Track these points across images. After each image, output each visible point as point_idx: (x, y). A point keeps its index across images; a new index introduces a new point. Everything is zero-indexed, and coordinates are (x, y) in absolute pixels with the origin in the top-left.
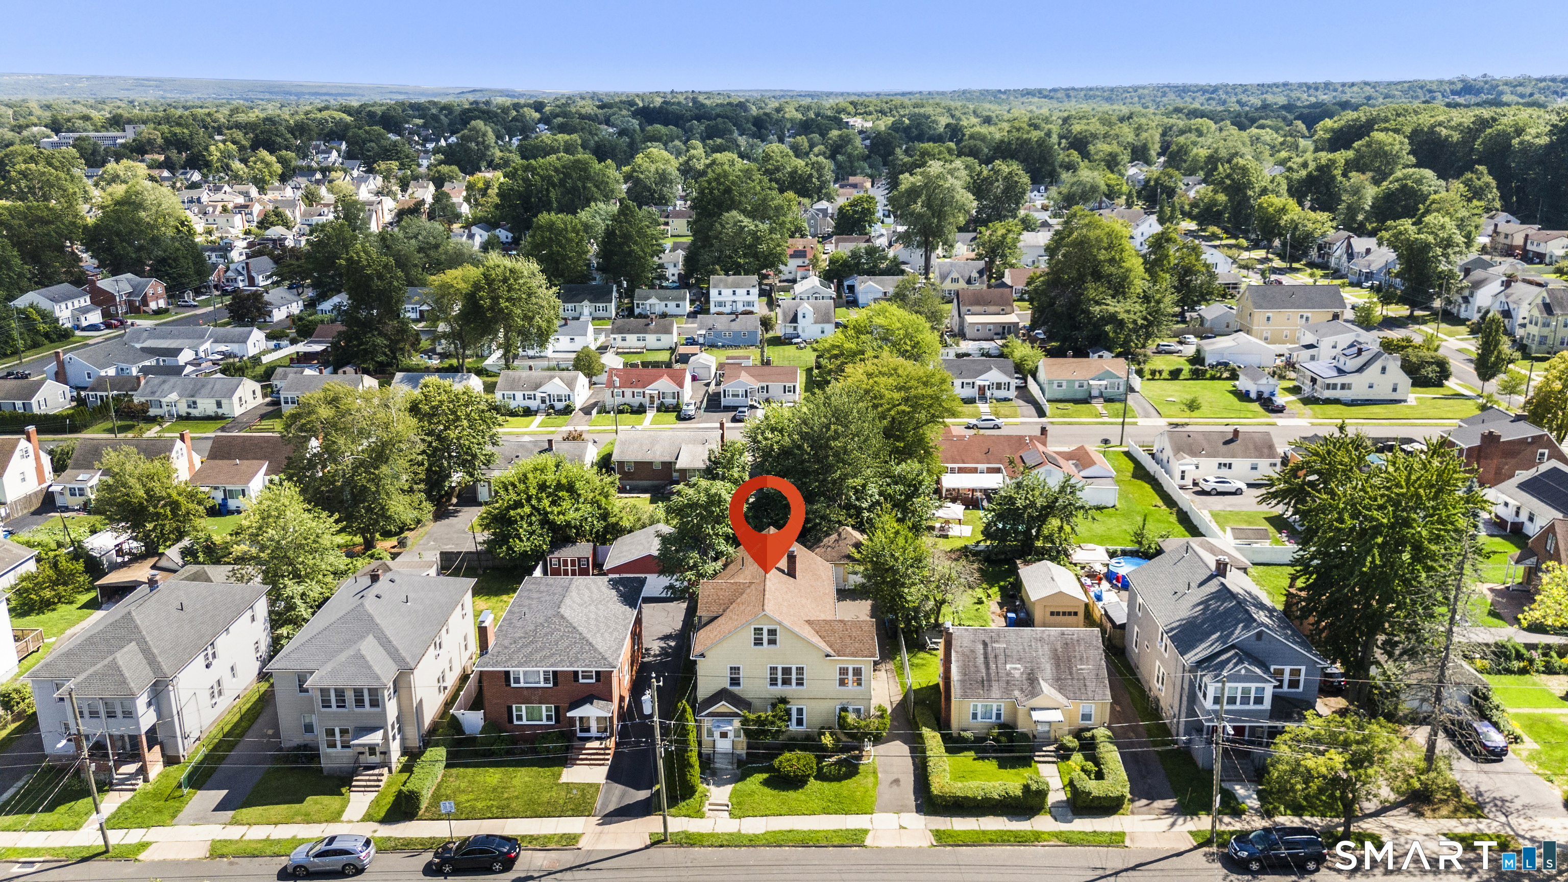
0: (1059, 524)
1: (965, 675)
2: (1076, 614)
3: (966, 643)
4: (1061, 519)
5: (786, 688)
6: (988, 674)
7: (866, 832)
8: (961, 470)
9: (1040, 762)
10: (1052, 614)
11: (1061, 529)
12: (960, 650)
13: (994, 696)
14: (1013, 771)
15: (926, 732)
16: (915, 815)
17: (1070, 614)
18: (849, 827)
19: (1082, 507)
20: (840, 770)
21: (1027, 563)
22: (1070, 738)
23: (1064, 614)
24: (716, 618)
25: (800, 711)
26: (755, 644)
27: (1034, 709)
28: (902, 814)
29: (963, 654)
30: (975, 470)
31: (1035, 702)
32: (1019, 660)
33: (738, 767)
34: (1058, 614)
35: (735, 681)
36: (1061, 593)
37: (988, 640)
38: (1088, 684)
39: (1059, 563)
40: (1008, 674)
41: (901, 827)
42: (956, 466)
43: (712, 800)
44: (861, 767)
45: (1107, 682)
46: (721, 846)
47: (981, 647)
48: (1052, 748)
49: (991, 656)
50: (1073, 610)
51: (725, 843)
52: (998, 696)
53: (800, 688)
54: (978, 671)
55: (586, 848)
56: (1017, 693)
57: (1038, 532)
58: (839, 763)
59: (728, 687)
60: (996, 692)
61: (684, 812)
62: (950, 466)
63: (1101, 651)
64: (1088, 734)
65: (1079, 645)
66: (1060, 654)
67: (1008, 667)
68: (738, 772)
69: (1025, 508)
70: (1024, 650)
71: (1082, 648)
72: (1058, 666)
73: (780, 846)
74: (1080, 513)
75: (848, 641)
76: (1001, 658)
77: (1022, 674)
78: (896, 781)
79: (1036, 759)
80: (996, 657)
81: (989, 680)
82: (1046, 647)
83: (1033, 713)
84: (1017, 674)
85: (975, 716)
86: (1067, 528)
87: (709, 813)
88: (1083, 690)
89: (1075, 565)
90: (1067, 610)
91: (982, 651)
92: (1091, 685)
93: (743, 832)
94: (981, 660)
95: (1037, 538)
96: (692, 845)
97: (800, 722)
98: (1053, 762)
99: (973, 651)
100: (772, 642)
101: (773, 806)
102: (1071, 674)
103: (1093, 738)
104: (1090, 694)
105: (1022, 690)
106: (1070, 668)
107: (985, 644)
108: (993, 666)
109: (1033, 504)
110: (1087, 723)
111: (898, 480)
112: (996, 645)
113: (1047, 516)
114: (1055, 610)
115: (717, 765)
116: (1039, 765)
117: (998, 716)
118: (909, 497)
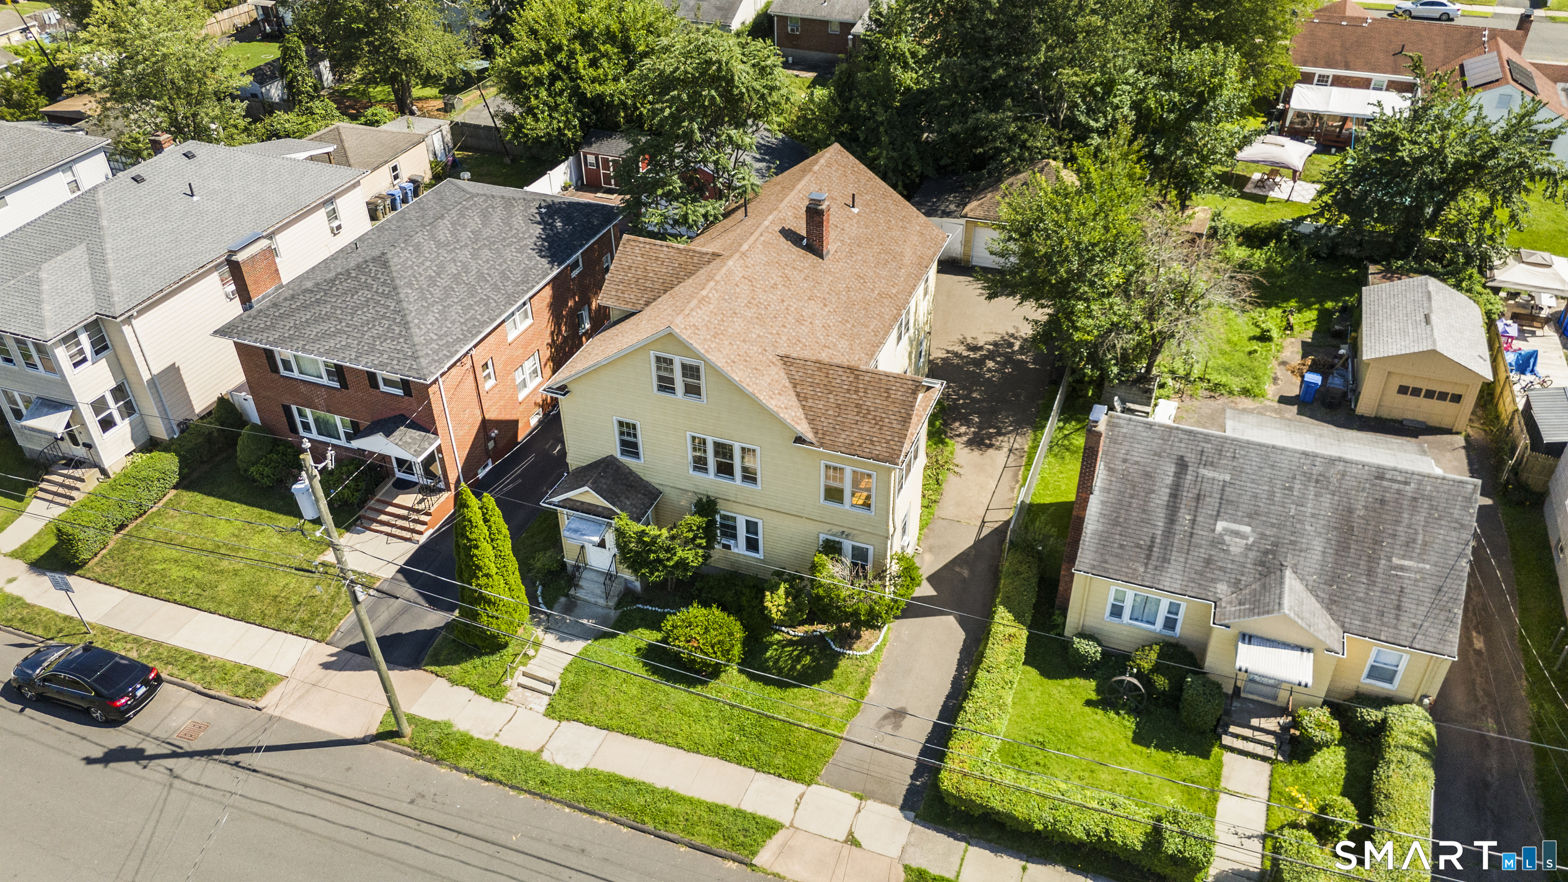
0: (1487, 203)
1: (1116, 523)
2: (1457, 398)
3: (1139, 454)
4: (1493, 197)
5: (723, 482)
6: (1169, 533)
7: (771, 828)
8: (1339, 82)
9: (1232, 750)
10: (1403, 390)
11: (1486, 214)
12: (1120, 466)
13: (1167, 584)
14: (1160, 756)
15: (1003, 618)
16: (895, 812)
17: (1443, 396)
18: (748, 806)
19: (1549, 174)
20: (798, 659)
21: (1390, 274)
22: (1323, 714)
23: (1430, 394)
24: (633, 314)
25: (752, 527)
26: (661, 388)
27: (1248, 638)
28: (870, 804)
29: (1125, 478)
30: (1365, 84)
31: (1256, 624)
32: (1252, 517)
33: (618, 606)
34: (1416, 392)
35: (630, 447)
36: (1433, 354)
37: (1191, 458)
38: (1407, 604)
39: (1458, 286)
40: (1217, 542)
41: (852, 841)
42: (1331, 72)
43: (532, 667)
44: (843, 663)
45: (1459, 612)
46: (487, 779)
47: (1171, 469)
48: (1272, 724)
49: (1187, 495)
50: (1451, 390)
51: (497, 774)
52: (1176, 587)
53: (749, 486)
54: (1147, 522)
55: (269, 711)
56: (1222, 589)
57: (1436, 213)
58: (806, 642)
59: (618, 455)
60: (1173, 577)
61: (473, 678)
62: (1319, 71)
63: (1467, 535)
64: (1373, 715)
65: (1414, 509)
66: (1357, 523)
67: (1220, 526)
68: (614, 614)
69: (1419, 162)
70: (1271, 495)
71: (1420, 518)
72: (1342, 548)
73: (592, 813)
74: (1539, 187)
75: (852, 416)
76: (1211, 504)
77: (1248, 548)
78: (898, 715)
79: (1227, 740)
80: (1198, 498)
81: (1167, 546)
82: (1326, 500)
83: (1243, 648)
84: (1236, 547)
85: (1117, 611)
86: (1502, 214)
87: (516, 694)
88: (1389, 618)
89: (1496, 290)
90: (1438, 388)
91: (1169, 480)
92: (1414, 611)
93: (546, 756)
94: (1162, 496)
95: (1431, 224)
96: (438, 761)
97: (752, 545)
98: (1264, 759)
99: (1148, 475)
100: (693, 390)
101: (629, 710)
102: (1370, 573)
103: (1382, 726)
104: (1406, 632)
105: (1236, 585)
106: (1372, 560)
107: (1182, 465)
108: (1185, 517)
109: (1436, 156)
110: (1380, 687)
111: (1170, 79)
112: (1207, 473)
113: (1465, 183)
114: (1411, 384)
115: (581, 594)
116: (1228, 757)
117: (1170, 624)
118: (1186, 116)
